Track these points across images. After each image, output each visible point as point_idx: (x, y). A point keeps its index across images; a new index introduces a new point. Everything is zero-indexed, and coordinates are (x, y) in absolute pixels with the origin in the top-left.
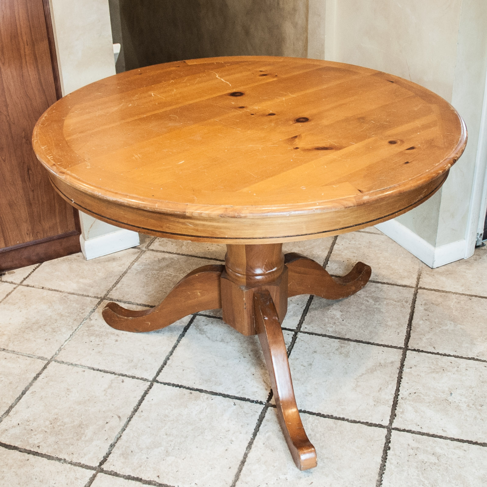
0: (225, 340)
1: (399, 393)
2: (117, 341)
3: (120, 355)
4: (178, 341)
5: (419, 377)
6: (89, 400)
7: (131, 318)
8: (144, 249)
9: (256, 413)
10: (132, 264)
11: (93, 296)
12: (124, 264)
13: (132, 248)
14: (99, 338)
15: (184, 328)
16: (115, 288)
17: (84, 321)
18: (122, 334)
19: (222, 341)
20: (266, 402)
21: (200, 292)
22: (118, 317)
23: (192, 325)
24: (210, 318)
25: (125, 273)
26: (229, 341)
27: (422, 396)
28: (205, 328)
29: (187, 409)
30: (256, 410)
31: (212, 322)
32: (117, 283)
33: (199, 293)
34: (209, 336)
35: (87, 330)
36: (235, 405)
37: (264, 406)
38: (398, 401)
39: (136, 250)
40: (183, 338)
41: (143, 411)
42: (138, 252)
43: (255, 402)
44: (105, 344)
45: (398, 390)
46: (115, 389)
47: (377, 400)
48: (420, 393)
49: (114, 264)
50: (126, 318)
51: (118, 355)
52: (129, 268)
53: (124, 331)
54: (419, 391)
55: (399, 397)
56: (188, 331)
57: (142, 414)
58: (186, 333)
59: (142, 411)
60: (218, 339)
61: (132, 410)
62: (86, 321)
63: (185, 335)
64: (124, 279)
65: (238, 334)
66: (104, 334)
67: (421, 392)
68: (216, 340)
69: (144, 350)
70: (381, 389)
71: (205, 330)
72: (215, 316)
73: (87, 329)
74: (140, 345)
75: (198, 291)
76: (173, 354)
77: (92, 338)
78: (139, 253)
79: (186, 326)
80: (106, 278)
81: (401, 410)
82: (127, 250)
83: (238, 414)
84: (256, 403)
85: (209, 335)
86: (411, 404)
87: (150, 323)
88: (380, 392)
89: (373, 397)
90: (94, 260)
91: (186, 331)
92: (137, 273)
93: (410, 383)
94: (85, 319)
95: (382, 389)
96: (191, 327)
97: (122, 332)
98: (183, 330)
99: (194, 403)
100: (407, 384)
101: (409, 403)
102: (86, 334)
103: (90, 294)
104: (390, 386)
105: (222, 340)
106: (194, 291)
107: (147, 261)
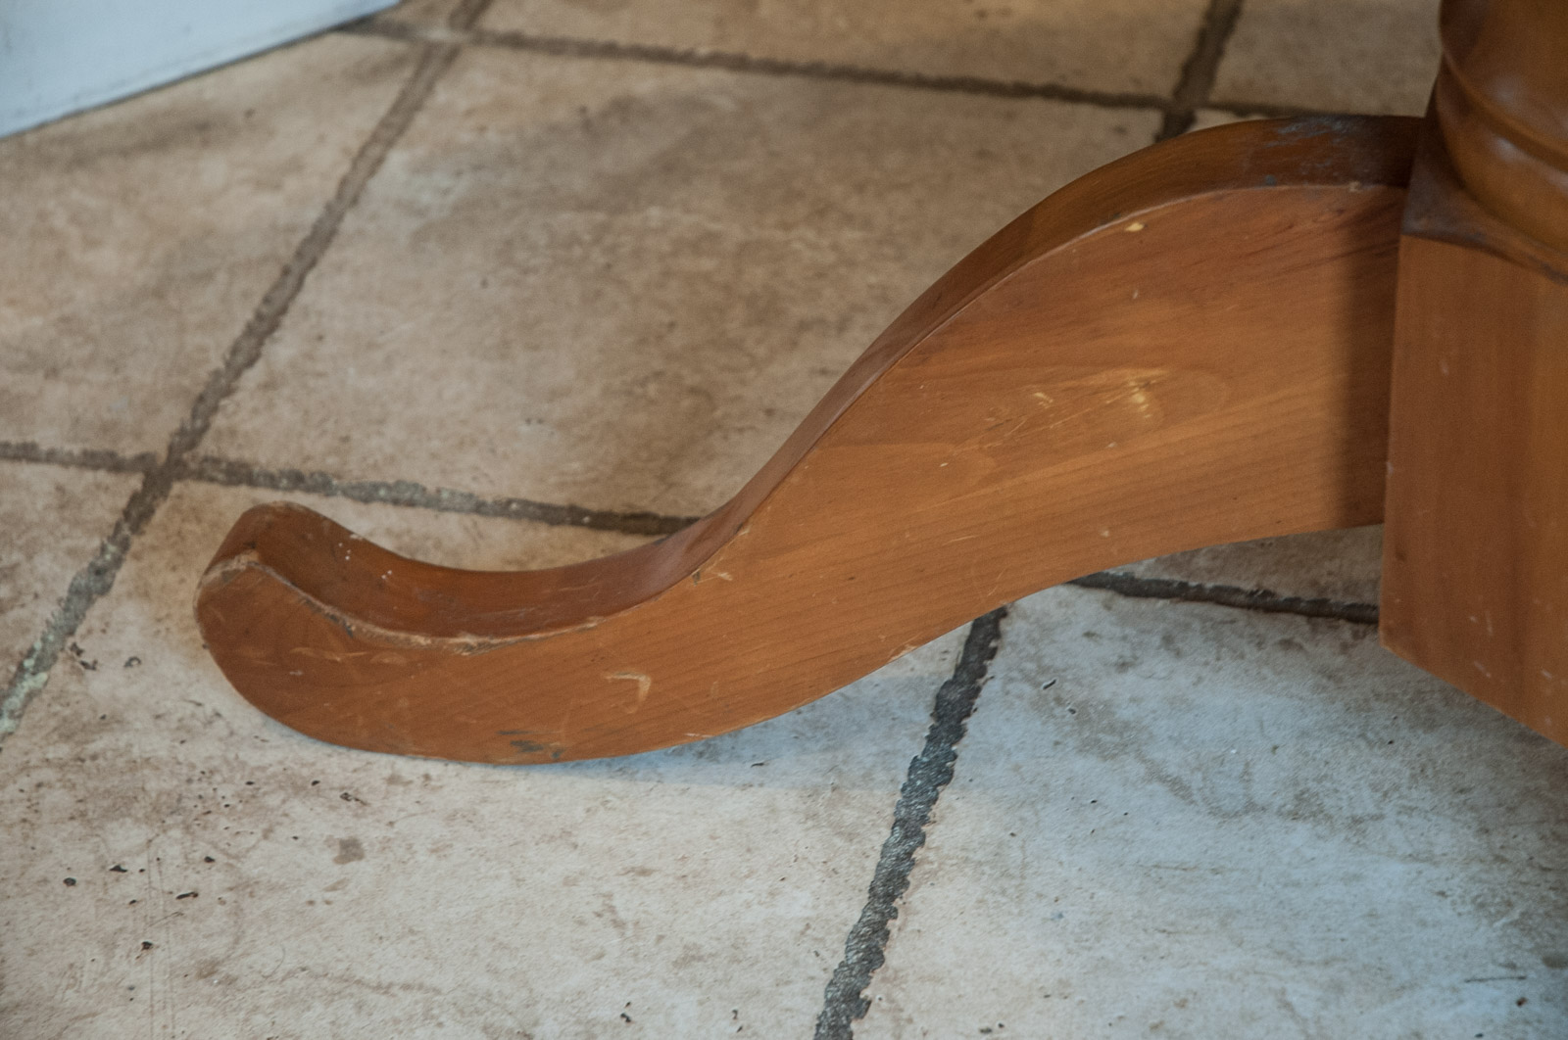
0: (1328, 802)
2: (350, 850)
3: (406, 987)
4: (911, 828)
7: (470, 639)
8: (440, 33)
10: (369, 157)
11: (76, 449)
12: (295, 166)
13: (344, 28)
14: (187, 828)
15: (930, 699)
16: (253, 377)
17: (29, 683)
18: (393, 780)
19: (1303, 807)
21: (1146, 387)
22: (351, 641)
23: (996, 667)
24: (1145, 605)
25: (322, 236)
26: (1372, 809)
28: (1120, 693)
31: (1168, 640)
32: (265, 326)
33: (1139, 398)
34: (1172, 770)
35: (61, 766)
39: (377, 47)
40: (947, 796)
42: (399, 62)
44: (245, 887)
49: (214, 168)
50: (421, 640)
51: (383, 989)
52: (348, 195)
53: (401, 753)
56: (970, 723)
58: (964, 749)
60: (1261, 792)
62: (43, 676)
63: (959, 768)
64: (319, 293)
65: (1430, 740)
66: (226, 791)
68: (1251, 807)
69: (619, 924)
71: (1126, 713)
72: (1177, 578)
73: (63, 751)
74: (569, 882)
75: (1138, 375)
76: (896, 954)
77: (125, 838)
78: (408, 72)
79: (947, 685)
80: (159, 293)
82: (298, 54)
85: (1173, 760)
87: (645, 683)
90: (31, 139)
91: (958, 733)
92: (419, 237)
94: (29, 663)
96: (990, 689)
97: (383, 764)
98: (924, 720)
102: (58, 798)
103: (46, 438)
105: (1299, 798)
106: (1101, 378)
107: (492, 137)
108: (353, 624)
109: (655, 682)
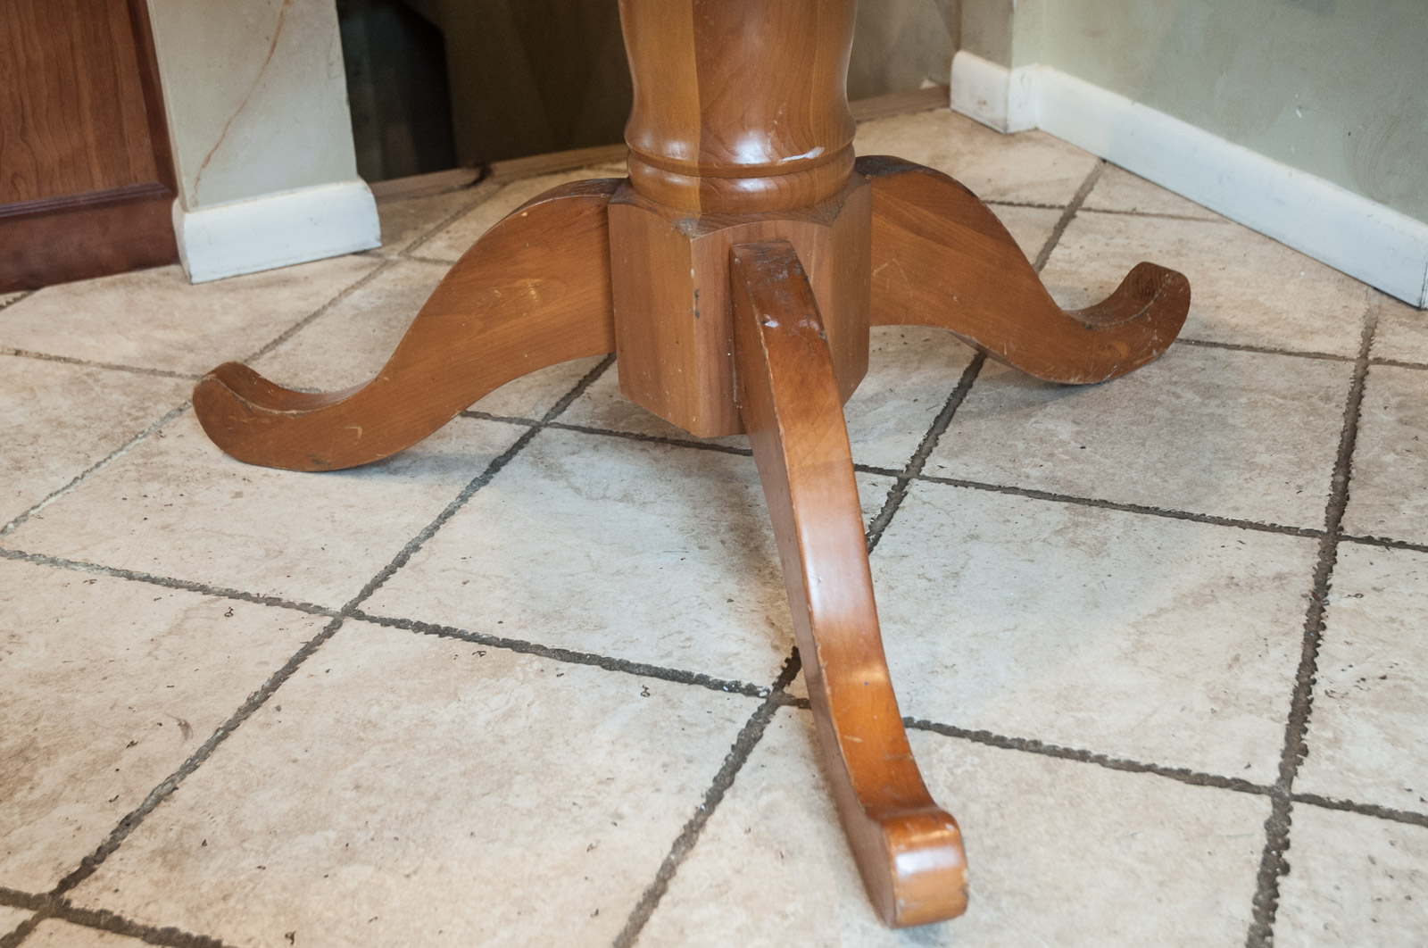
0: (636, 498)
1: (1316, 676)
2: (238, 495)
3: (241, 536)
4: (463, 498)
5: (1396, 625)
6: (82, 670)
7: (294, 412)
8: (394, 257)
9: (728, 724)
10: (346, 292)
11: (189, 374)
12: (317, 294)
13: (355, 254)
14: (178, 485)
15: (491, 460)
16: (268, 355)
17: (138, 441)
18: (265, 475)
19: (626, 498)
20: (771, 688)
21: (535, 287)
22: (250, 412)
23: (521, 452)
24: (591, 436)
25: (316, 315)
26: (652, 500)
27: (1414, 688)
28: (568, 462)
29: (454, 705)
30: (727, 715)
31: (595, 447)
32: (281, 340)
33: (533, 292)
34: (578, 485)
35: (138, 465)
36: (646, 693)
37: (764, 701)
38: (1311, 701)
39: (367, 260)
40: (483, 489)
41: (283, 707)
42: (373, 264)
43: (729, 686)
44: (192, 504)
45: (1308, 666)
46: (193, 637)
47: (1223, 696)
48: (1405, 679)
49: (284, 293)
50: (277, 412)
51: (231, 536)
52: (333, 302)
53: (271, 467)
54: (1402, 671)
55: (1318, 691)
56: (503, 469)
57: (280, 716)
58: (497, 476)
59: (278, 709)
60: (609, 493)
61: (242, 702)
62: (144, 439)
63: (492, 481)
64: (307, 333)
65: (685, 480)
66: (198, 475)
67: (1409, 675)
68: (604, 497)
69: (333, 521)
70: (1236, 659)
71: (567, 467)
72: (609, 429)
73: (141, 461)
74: (320, 508)
75: (529, 282)
76: (438, 535)
77: (152, 488)
78: (374, 268)
79: (500, 457)
80: (244, 329)
81: (1329, 734)
82: (335, 261)
83: (655, 724)
84: (731, 690)
85: (578, 482)
86: (1372, 716)
87: (360, 430)
88: (1235, 670)
89: (1207, 684)
90: (217, 283)
91: (497, 470)
92: (354, 317)
93: (1357, 645)
94: (140, 436)
95: (1243, 659)
96: (516, 458)
97: (263, 470)
98: (486, 466)
99: (487, 687)
100: (1346, 647)
101: (1360, 710)
102: (133, 474)
103: (178, 370)
104: (1275, 653)
105: (625, 496)
106: (519, 283)
107: (399, 287)
108: (251, 405)
109: (364, 430)
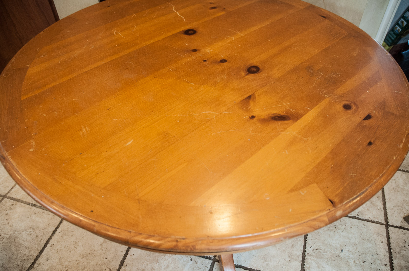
1: (306, 249)
5: (319, 234)
6: (90, 253)
20: (213, 257)
27: (322, 252)
29: (157, 264)
30: (206, 266)
36: (191, 260)
37: (212, 261)
38: (305, 256)
43: (206, 257)
45: (305, 246)
46: (108, 244)
47: (291, 256)
48: (320, 249)
54: (320, 247)
55: (306, 253)
57: (127, 268)
59: (126, 265)
61: (119, 263)
67: (321, 248)
70: (293, 245)
81: (308, 266)
84: (206, 258)
86: (315, 260)
88: (293, 248)
89: (288, 253)
93: (313, 240)
95: (294, 245)
99: (163, 259)
100: (311, 241)
101: (313, 259)
104: (299, 243)
